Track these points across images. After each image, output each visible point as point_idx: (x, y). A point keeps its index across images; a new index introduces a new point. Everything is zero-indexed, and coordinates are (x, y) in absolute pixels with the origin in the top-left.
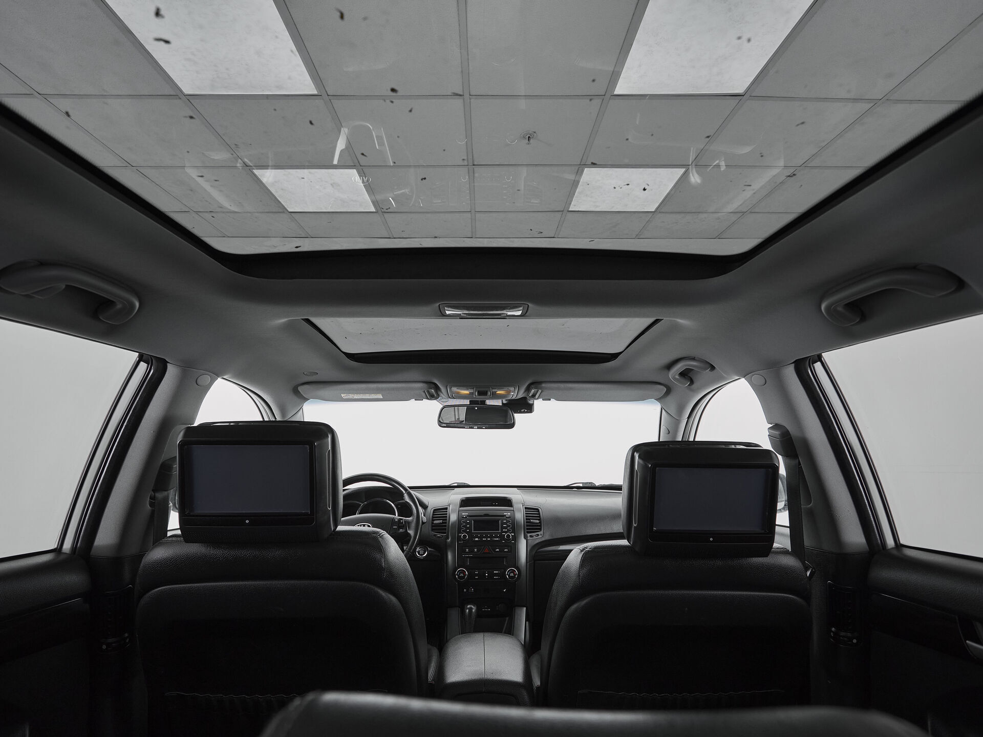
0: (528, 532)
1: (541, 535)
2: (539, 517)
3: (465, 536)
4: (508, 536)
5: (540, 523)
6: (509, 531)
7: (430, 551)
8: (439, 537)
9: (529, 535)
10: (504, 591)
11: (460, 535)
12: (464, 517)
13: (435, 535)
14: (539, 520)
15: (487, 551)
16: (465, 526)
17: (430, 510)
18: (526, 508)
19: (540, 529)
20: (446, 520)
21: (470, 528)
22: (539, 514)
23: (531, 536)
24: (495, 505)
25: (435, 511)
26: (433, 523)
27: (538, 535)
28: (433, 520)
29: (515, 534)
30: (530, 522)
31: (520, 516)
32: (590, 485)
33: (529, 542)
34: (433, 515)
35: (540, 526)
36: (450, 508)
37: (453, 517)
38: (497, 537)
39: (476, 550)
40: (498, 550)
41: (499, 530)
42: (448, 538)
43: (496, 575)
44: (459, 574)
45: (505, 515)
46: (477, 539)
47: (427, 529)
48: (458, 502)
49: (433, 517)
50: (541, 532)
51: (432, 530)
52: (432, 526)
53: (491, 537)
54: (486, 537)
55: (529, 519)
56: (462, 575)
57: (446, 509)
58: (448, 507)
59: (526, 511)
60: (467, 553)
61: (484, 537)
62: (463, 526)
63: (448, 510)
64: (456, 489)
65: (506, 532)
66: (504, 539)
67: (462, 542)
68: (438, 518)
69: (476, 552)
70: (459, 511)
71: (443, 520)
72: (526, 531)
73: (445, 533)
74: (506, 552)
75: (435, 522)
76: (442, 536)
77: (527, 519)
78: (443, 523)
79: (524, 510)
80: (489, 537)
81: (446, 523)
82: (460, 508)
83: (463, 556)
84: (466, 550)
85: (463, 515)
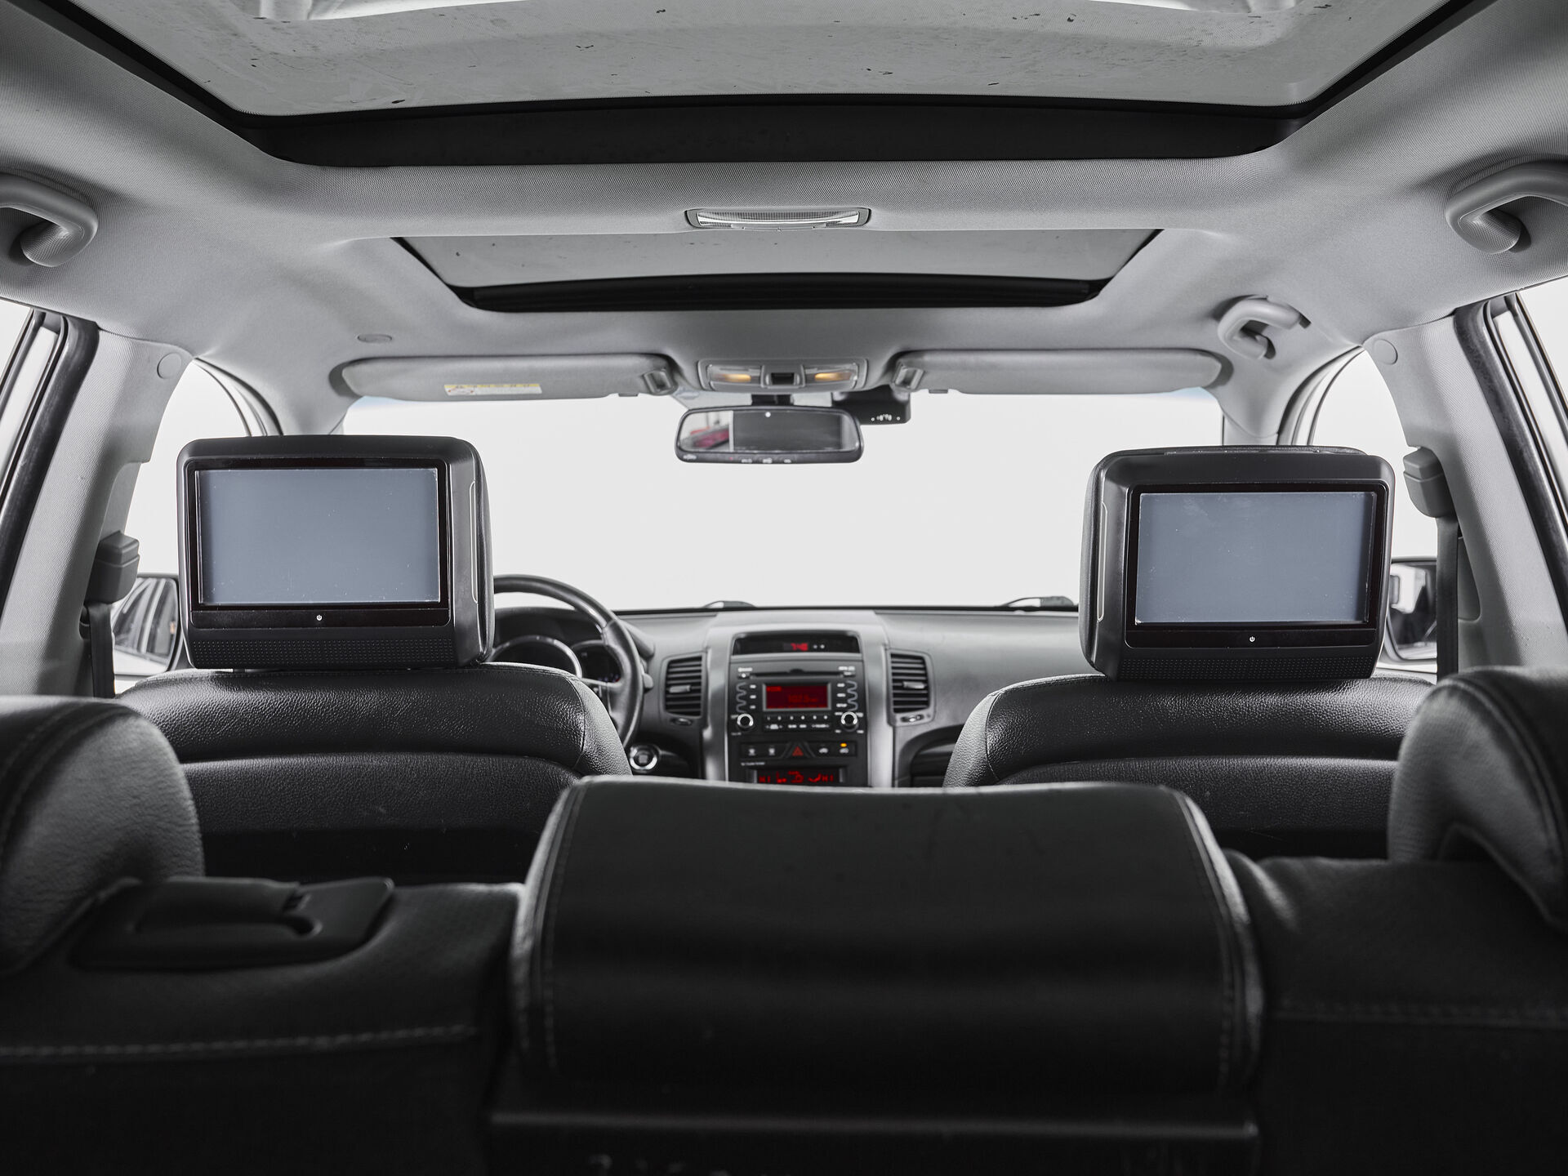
0: (897, 711)
1: (929, 716)
2: (925, 675)
3: (745, 721)
4: (849, 719)
5: (927, 688)
6: (850, 707)
7: (663, 756)
8: (683, 724)
9: (899, 716)
11: (733, 717)
12: (741, 678)
13: (674, 720)
14: (925, 682)
15: (798, 752)
16: (746, 698)
17: (660, 664)
18: (893, 656)
19: (927, 704)
20: (699, 684)
21: (758, 702)
22: (925, 669)
23: (905, 720)
24: (819, 650)
25: (672, 664)
26: (667, 692)
27: (921, 717)
28: (668, 686)
29: (865, 715)
30: (902, 688)
31: (879, 676)
32: (1058, 603)
33: (900, 732)
34: (668, 673)
35: (927, 695)
36: (708, 659)
37: (716, 680)
38: (824, 722)
39: (772, 751)
40: (824, 750)
41: (825, 705)
42: (705, 726)
45: (841, 672)
46: (774, 727)
47: (655, 707)
48: (729, 644)
49: (667, 679)
50: (930, 710)
51: (667, 708)
52: (667, 700)
53: (809, 721)
54: (798, 721)
55: (901, 681)
57: (699, 659)
58: (704, 655)
59: (893, 662)
60: (752, 759)
61: (792, 722)
62: (740, 698)
63: (703, 662)
64: (721, 615)
65: (843, 710)
66: (839, 726)
67: (739, 734)
68: (681, 681)
69: (772, 756)
70: (730, 663)
71: (692, 684)
72: (892, 707)
73: (697, 714)
74: (844, 754)
75: (673, 690)
76: (692, 721)
77: (894, 681)
78: (692, 691)
79: (890, 659)
80: (803, 722)
81: (699, 691)
82: (731, 658)
83: (743, 764)
84: (750, 751)
85: (740, 670)
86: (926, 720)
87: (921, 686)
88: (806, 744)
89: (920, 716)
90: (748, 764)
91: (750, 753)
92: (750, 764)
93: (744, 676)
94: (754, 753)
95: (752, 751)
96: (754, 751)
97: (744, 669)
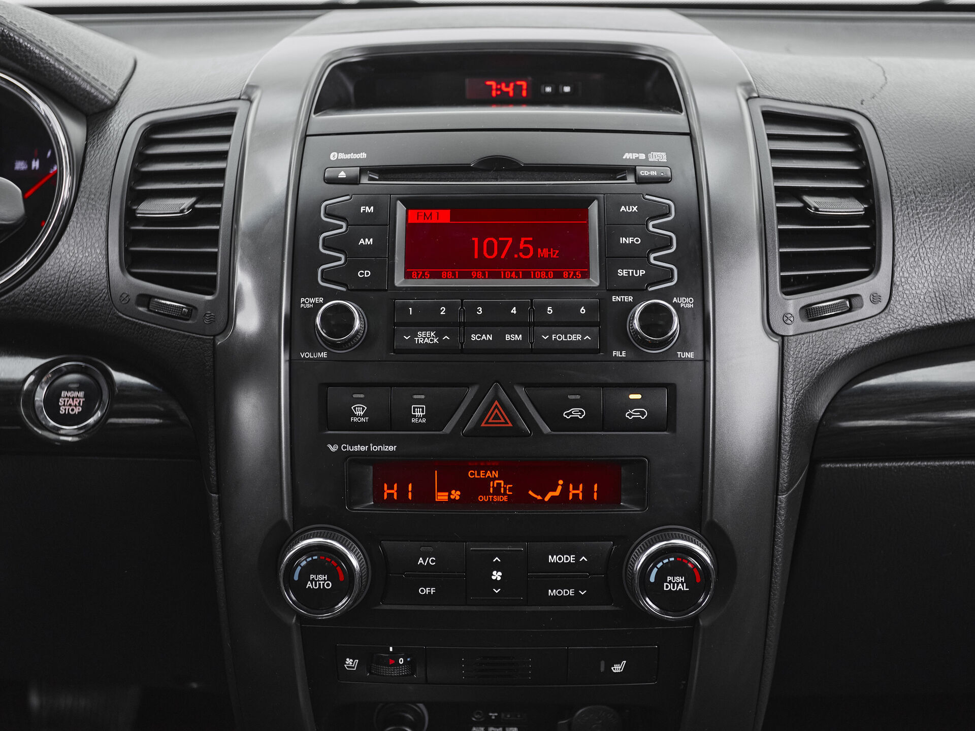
0: (790, 286)
1: (873, 297)
2: (864, 175)
5: (869, 215)
6: (657, 277)
8: (173, 315)
9: (794, 304)
10: (617, 668)
11: (307, 302)
12: (333, 181)
13: (145, 299)
14: (865, 195)
18: (770, 117)
19: (869, 263)
20: (217, 194)
21: (380, 258)
22: (860, 155)
23: (810, 313)
24: (557, 100)
25: (156, 132)
26: (129, 216)
27: (854, 301)
28: (135, 196)
29: (701, 302)
30: (804, 214)
33: (792, 348)
34: (141, 157)
35: (872, 237)
36: (251, 120)
37: (263, 186)
38: (576, 322)
39: (419, 413)
40: (576, 413)
41: (586, 275)
43: (562, 576)
44: (305, 574)
45: (628, 169)
46: (426, 337)
49: (135, 177)
50: (878, 283)
51: (129, 260)
52: (130, 237)
53: (530, 320)
54: (498, 320)
55: (796, 193)
56: (321, 581)
57: (228, 119)
58: (241, 107)
59: (771, 137)
60: (361, 432)
61: (482, 325)
63: (235, 132)
65: (638, 289)
66: (625, 339)
67: (324, 355)
68: (174, 184)
69: (419, 427)
70: (305, 136)
71: (202, 195)
72: (776, 275)
73: (207, 285)
74: (636, 425)
76: (192, 308)
77: (781, 193)
78: (196, 216)
79: (764, 130)
80: (514, 325)
81: (214, 216)
82: (313, 116)
83: (333, 448)
84: (355, 408)
85: (334, 156)
86: (868, 309)
87: (854, 207)
88: (521, 392)
89: (849, 297)
90: (349, 448)
91: (355, 416)
92: (357, 448)
93: (342, 175)
94: (364, 416)
95: (359, 411)
96: (363, 409)
97: (342, 156)
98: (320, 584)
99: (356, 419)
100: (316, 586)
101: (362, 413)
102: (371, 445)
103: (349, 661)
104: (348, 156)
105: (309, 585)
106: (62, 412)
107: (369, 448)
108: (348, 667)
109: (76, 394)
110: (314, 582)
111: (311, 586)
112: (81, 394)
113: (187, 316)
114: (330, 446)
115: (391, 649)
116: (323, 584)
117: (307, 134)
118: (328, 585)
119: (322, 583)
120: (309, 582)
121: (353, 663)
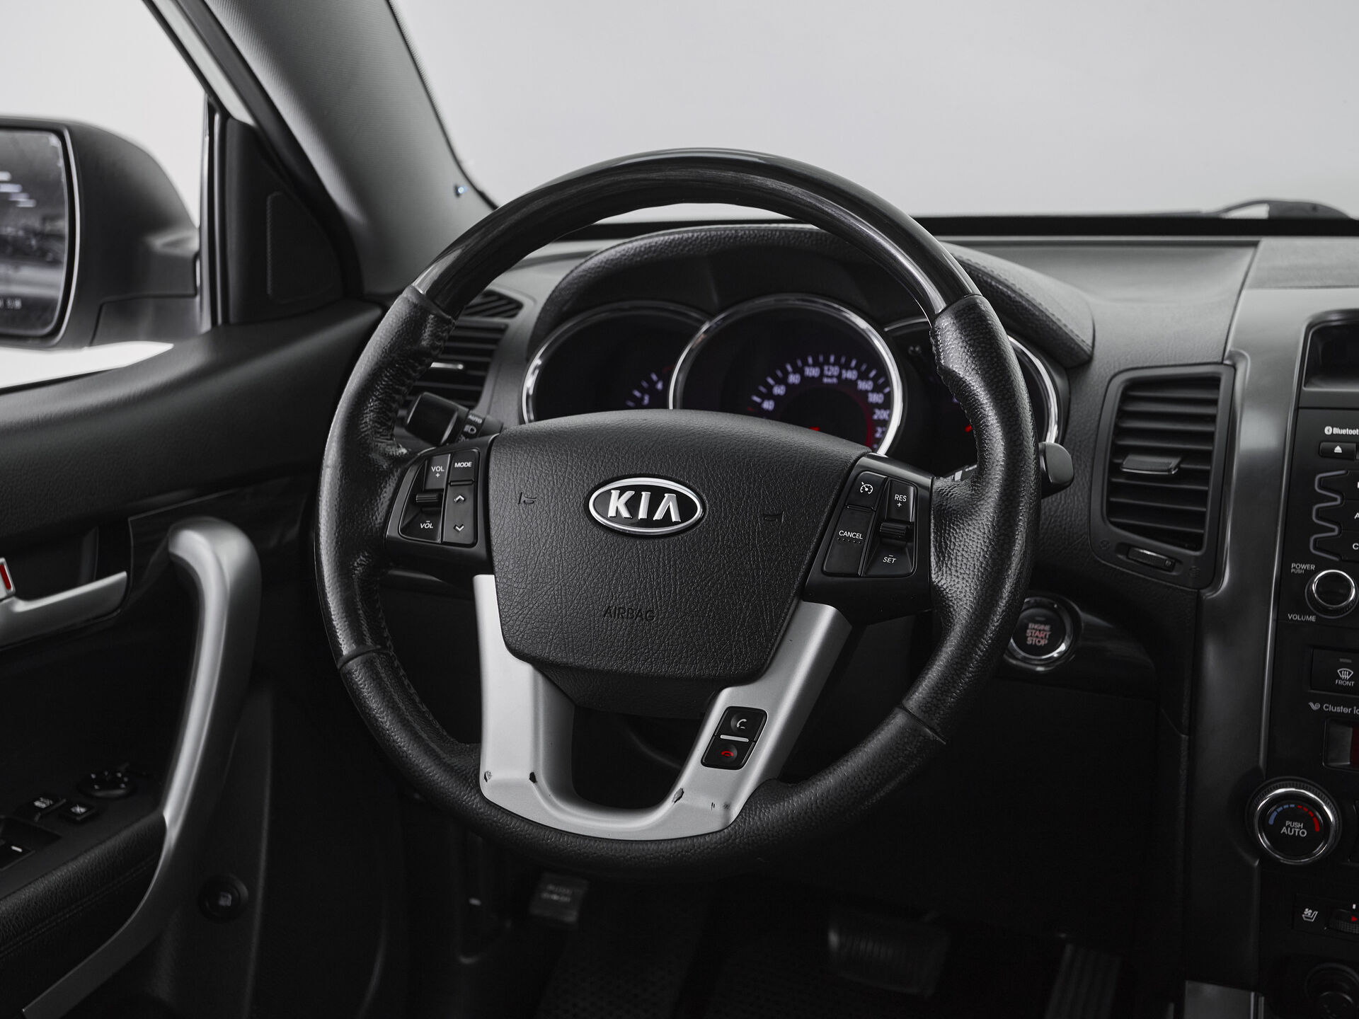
3: (1332, 585)
7: (1089, 629)
8: (1154, 565)
11: (1299, 568)
12: (1329, 452)
13: (1126, 548)
16: (1337, 513)
17: (1102, 385)
20: (1206, 456)
25: (1136, 389)
26: (1115, 469)
28: (1119, 452)
34: (1122, 414)
36: (1239, 384)
42: (1214, 580)
44: (1281, 820)
48: (1295, 340)
49: (1119, 432)
51: (1112, 510)
52: (1113, 489)
56: (1296, 828)
57: (1212, 382)
58: (1226, 373)
60: (1345, 695)
62: (1323, 514)
64: (1268, 244)
67: (1312, 618)
68: (1157, 442)
70: (1297, 409)
71: (1185, 455)
73: (1195, 542)
75: (1138, 464)
76: (1176, 560)
78: (1182, 475)
81: (1204, 477)
82: (1303, 388)
83: (1315, 707)
84: (1341, 672)
85: (1328, 430)
90: (1331, 708)
91: (1341, 679)
92: (1339, 709)
93: (1338, 450)
94: (1350, 680)
95: (1345, 675)
96: (1350, 673)
97: (1337, 431)
98: (1295, 831)
99: (1341, 682)
100: (1291, 832)
101: (1348, 678)
102: (1355, 708)
103: (1308, 912)
104: (1344, 432)
105: (1284, 830)
106: (1029, 642)
107: (1352, 711)
108: (1306, 917)
109: (1042, 627)
110: (1289, 829)
111: (1286, 831)
112: (1047, 628)
113: (1171, 568)
114: (1311, 704)
115: (1354, 906)
116: (1299, 832)
117: (1300, 405)
118: (1303, 833)
119: (1297, 830)
120: (1284, 828)
121: (1312, 914)
